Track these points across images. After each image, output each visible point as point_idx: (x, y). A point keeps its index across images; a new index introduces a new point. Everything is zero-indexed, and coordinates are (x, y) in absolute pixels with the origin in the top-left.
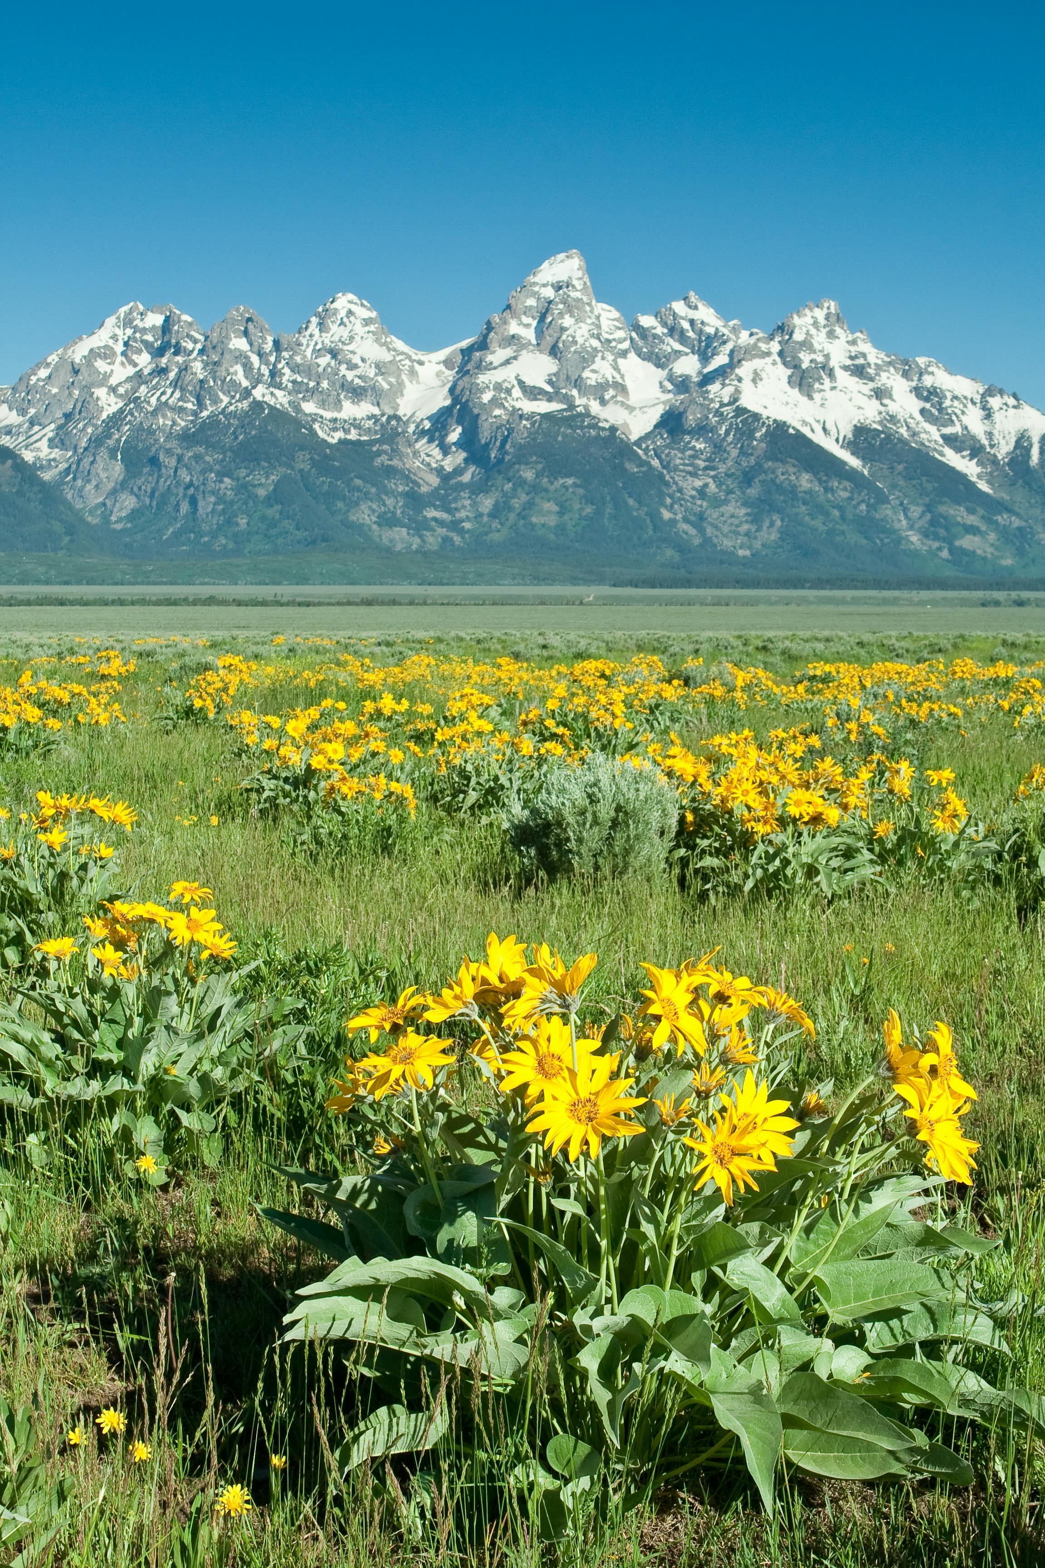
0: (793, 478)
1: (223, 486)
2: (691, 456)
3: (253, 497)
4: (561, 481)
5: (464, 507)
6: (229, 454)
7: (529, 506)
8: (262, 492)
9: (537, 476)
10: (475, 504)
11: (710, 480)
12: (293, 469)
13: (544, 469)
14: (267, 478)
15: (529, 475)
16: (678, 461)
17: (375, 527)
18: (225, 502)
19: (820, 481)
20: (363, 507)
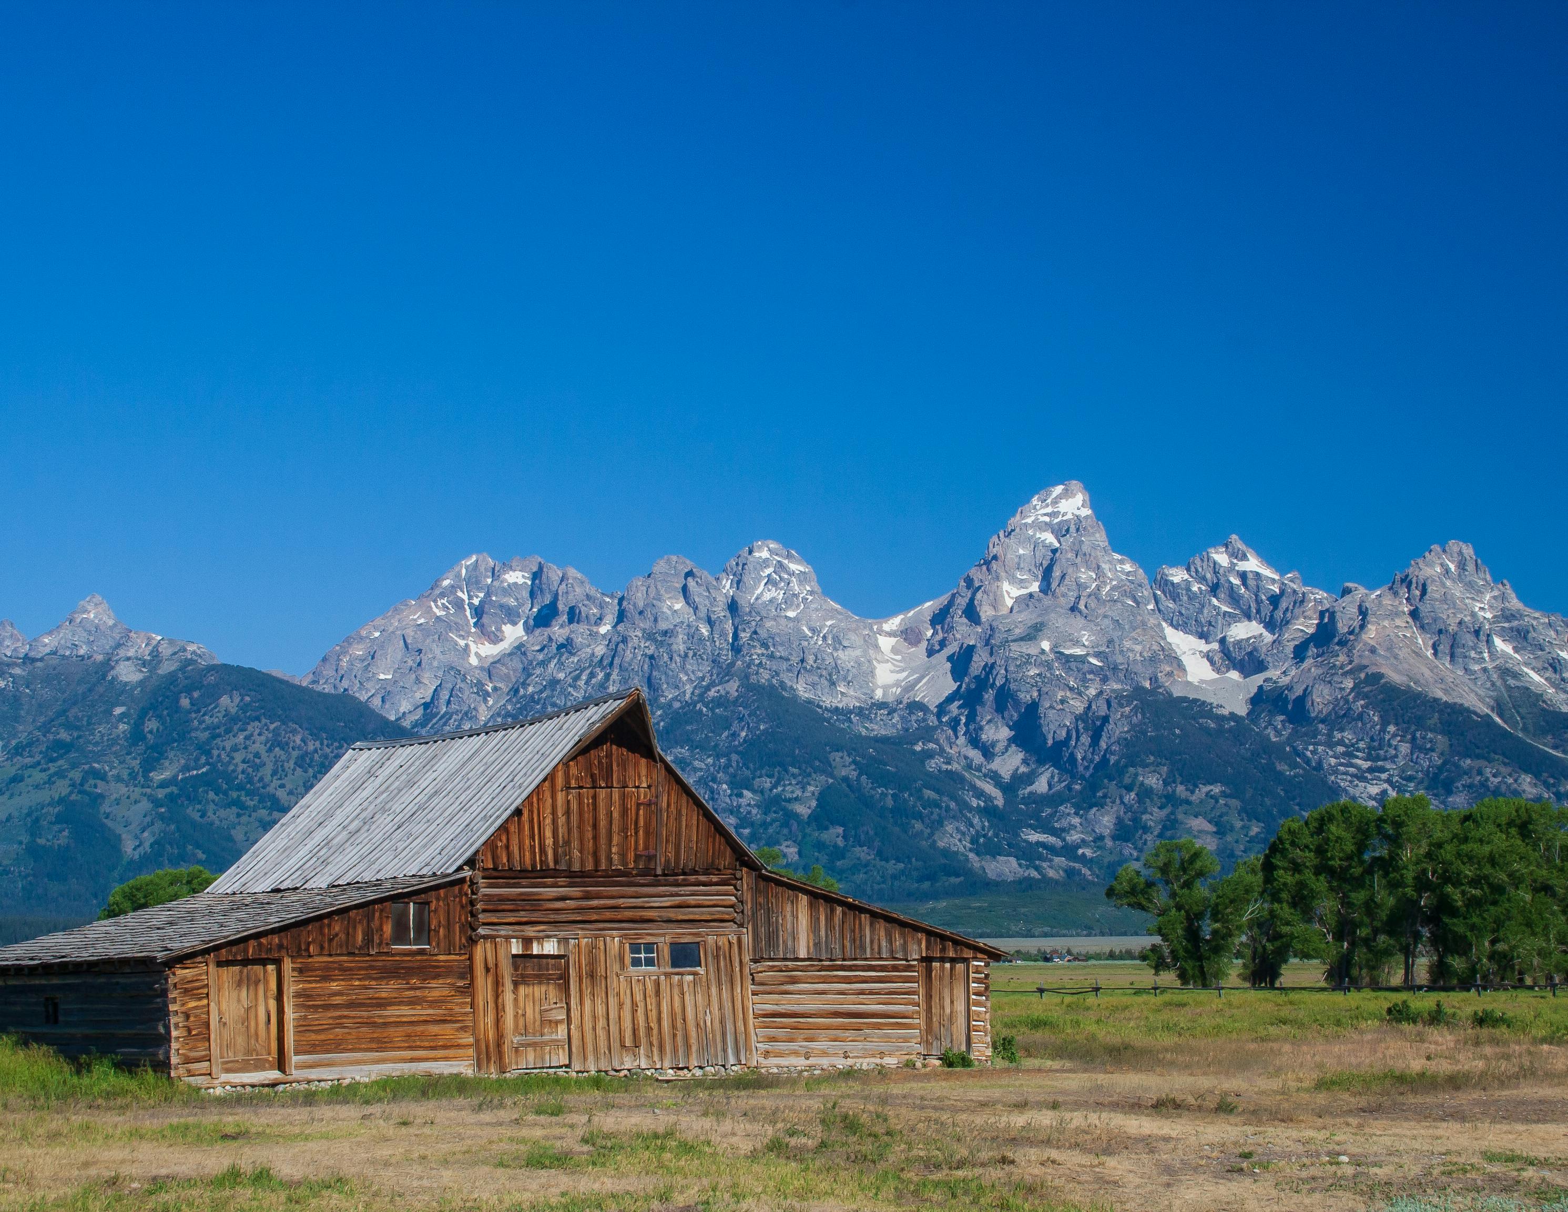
0: (1510, 781)
1: (743, 801)
2: (1344, 754)
3: (791, 816)
4: (1205, 789)
5: (1073, 827)
6: (734, 757)
7: (1171, 824)
8: (803, 810)
9: (1166, 783)
10: (1088, 824)
11: (1386, 786)
12: (832, 776)
13: (1171, 771)
14: (803, 789)
15: (1153, 781)
16: (1333, 761)
17: (971, 855)
18: (752, 824)
19: (1547, 786)
20: (949, 828)
